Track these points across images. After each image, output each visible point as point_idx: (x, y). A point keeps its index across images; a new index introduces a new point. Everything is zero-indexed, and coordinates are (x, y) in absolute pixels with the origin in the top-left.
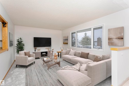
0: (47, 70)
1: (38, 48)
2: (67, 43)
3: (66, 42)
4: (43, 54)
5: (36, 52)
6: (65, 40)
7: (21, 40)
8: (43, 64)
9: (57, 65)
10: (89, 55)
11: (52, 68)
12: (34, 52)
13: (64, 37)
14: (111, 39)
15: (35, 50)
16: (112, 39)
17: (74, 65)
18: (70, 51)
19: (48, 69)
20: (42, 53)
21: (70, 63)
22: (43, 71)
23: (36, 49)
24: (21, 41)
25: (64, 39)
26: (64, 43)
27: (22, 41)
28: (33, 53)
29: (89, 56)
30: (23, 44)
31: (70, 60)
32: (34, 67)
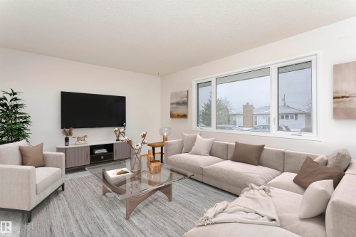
0: (125, 222)
1: (77, 132)
2: (185, 116)
3: (181, 110)
4: (97, 152)
5: (70, 146)
6: (178, 104)
7: (16, 99)
8: (100, 192)
9: (159, 193)
10: (264, 152)
11: (143, 211)
12: (62, 145)
13: (173, 95)
14: (343, 97)
15: (67, 140)
16: (347, 97)
17: (238, 196)
18: (194, 139)
19: (127, 219)
20: (93, 148)
21: (202, 183)
22: (107, 228)
23: (70, 134)
24: (15, 103)
25: (175, 101)
26: (172, 116)
27: (19, 102)
28: (59, 150)
29: (264, 155)
30: (26, 118)
31: (201, 171)
32: (62, 208)
